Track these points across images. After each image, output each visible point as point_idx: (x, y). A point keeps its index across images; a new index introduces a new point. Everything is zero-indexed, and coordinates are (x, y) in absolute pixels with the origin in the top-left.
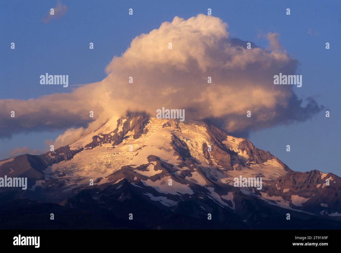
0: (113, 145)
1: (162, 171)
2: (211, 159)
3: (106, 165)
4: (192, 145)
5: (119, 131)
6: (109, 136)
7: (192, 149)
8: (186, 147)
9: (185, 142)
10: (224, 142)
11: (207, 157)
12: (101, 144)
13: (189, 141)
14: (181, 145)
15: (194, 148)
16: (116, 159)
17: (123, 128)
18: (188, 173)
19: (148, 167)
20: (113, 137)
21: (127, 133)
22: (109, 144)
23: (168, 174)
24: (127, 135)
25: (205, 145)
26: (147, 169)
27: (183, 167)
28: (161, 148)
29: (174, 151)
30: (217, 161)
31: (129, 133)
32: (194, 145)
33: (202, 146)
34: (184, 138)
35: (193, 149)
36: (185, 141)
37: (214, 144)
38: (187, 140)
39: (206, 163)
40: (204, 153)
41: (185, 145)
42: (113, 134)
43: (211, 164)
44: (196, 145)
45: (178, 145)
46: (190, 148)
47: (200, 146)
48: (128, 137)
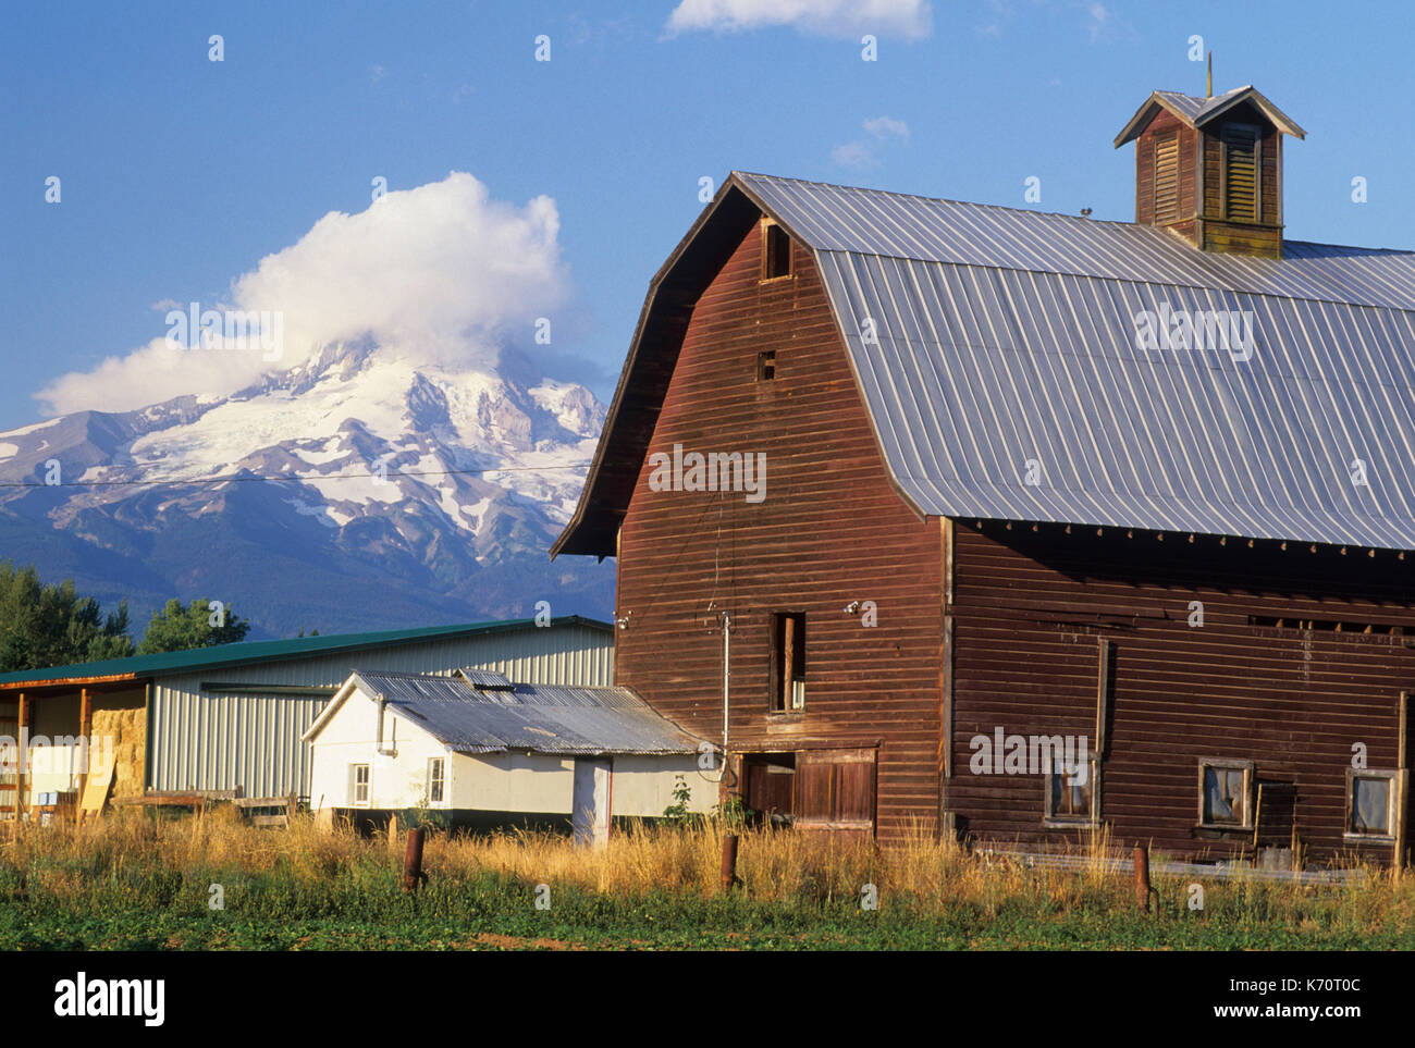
0: (293, 394)
1: (350, 452)
2: (492, 427)
3: (261, 437)
4: (457, 398)
5: (311, 365)
6: (288, 376)
7: (455, 406)
8: (442, 404)
9: (442, 392)
10: (531, 392)
11: (484, 422)
12: (268, 390)
13: (451, 388)
14: (433, 396)
15: (460, 403)
16: (284, 426)
17: (321, 359)
18: (413, 458)
19: (327, 444)
20: (297, 376)
21: (327, 367)
22: (286, 391)
23: (360, 459)
24: (327, 373)
25: (484, 398)
26: (324, 448)
27: (409, 443)
28: (378, 404)
29: (407, 409)
30: (504, 432)
31: (333, 369)
32: (462, 396)
33: (478, 399)
34: (440, 382)
35: (458, 405)
36: (443, 387)
37: (505, 396)
38: (448, 385)
39: (478, 436)
40: (480, 413)
41: (441, 396)
42: (296, 371)
43: (488, 438)
44: (467, 396)
45: (424, 397)
46: (451, 404)
47: (475, 399)
48: (328, 377)
